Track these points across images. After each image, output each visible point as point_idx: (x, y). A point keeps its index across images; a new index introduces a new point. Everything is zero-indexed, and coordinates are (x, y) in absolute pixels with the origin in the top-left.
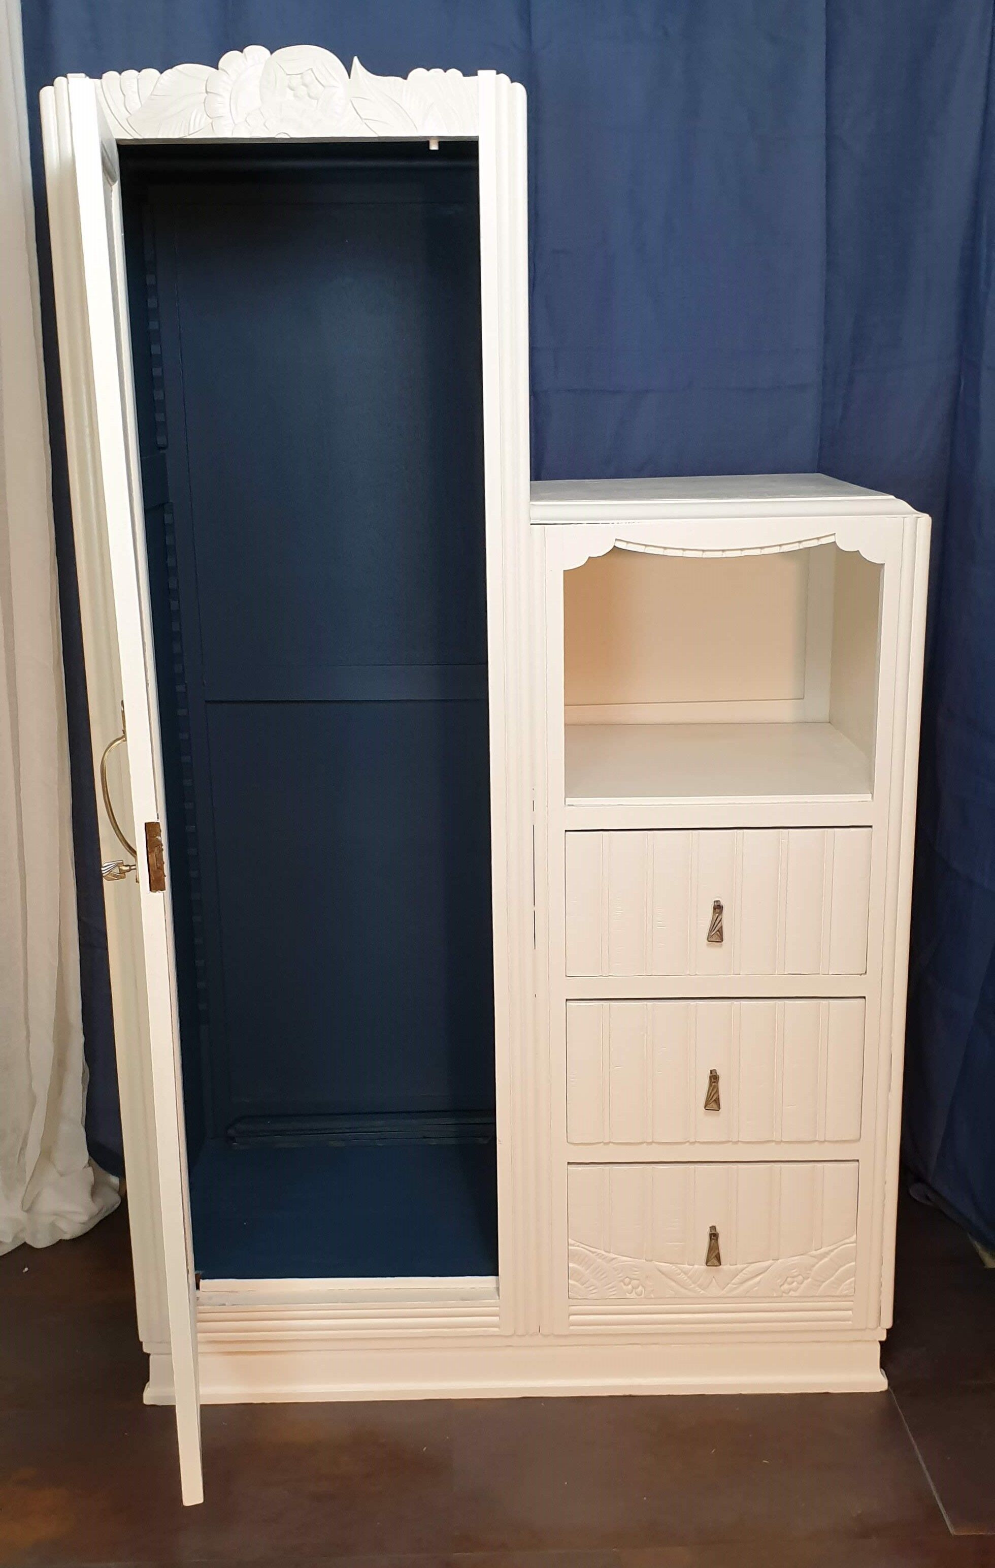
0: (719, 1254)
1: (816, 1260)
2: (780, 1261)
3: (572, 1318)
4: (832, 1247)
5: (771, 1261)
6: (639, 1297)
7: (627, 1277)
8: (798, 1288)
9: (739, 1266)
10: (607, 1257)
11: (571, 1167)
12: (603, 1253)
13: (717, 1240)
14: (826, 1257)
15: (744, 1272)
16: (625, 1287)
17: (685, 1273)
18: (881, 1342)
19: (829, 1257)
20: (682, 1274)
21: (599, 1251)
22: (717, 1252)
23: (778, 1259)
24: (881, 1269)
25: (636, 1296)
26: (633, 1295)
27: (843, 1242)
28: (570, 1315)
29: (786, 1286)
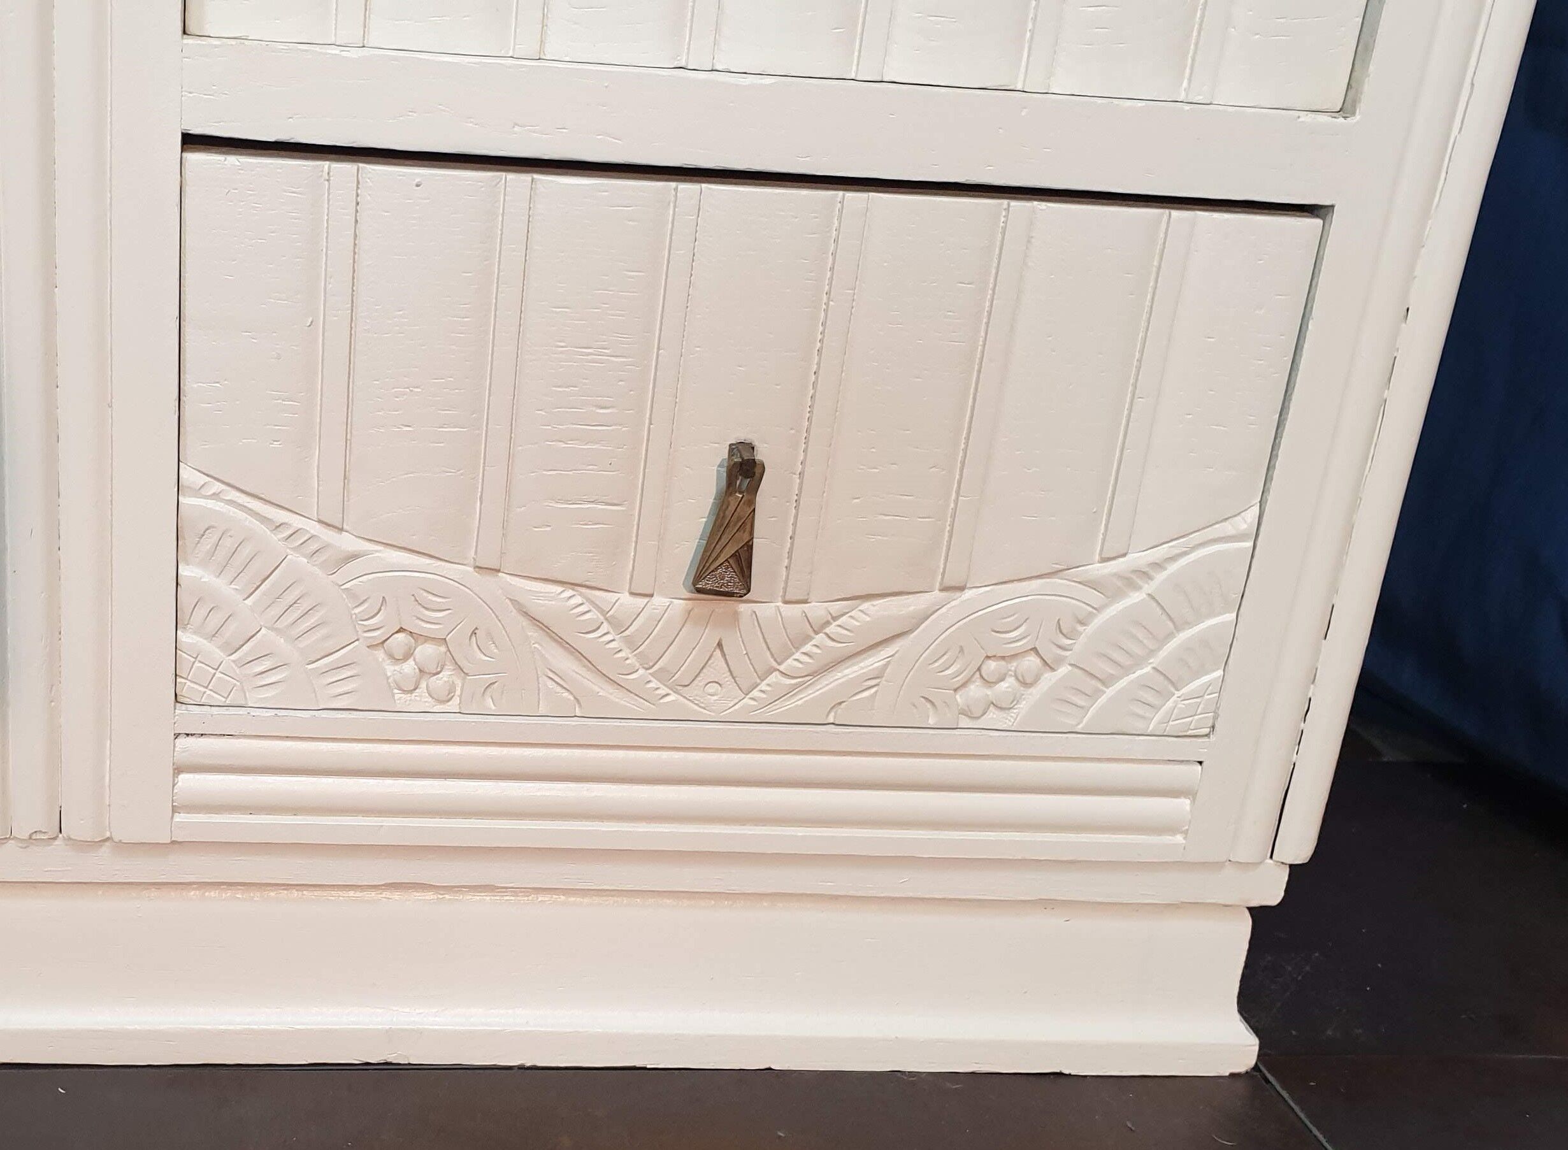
0: (749, 546)
1: (1094, 597)
2: (968, 594)
3: (186, 780)
4: (1163, 551)
5: (937, 594)
6: (439, 708)
7: (401, 630)
8: (1016, 700)
9: (817, 610)
10: (325, 547)
11: (197, 159)
12: (314, 528)
13: (754, 489)
14: (1138, 588)
15: (832, 629)
16: (390, 669)
17: (618, 625)
18: (1258, 913)
19: (1148, 587)
20: (605, 627)
21: (297, 522)
22: (746, 537)
23: (962, 589)
24: (1317, 651)
25: (427, 703)
26: (421, 700)
27: (1210, 533)
28: (178, 770)
29: (975, 690)
